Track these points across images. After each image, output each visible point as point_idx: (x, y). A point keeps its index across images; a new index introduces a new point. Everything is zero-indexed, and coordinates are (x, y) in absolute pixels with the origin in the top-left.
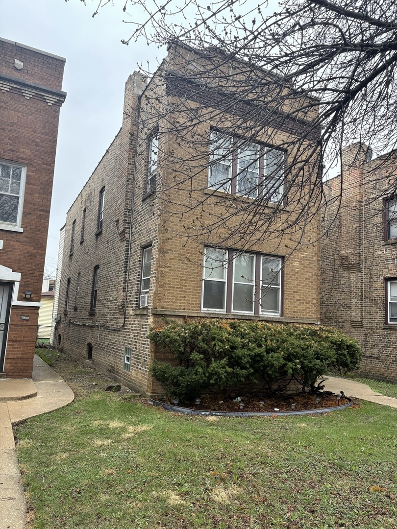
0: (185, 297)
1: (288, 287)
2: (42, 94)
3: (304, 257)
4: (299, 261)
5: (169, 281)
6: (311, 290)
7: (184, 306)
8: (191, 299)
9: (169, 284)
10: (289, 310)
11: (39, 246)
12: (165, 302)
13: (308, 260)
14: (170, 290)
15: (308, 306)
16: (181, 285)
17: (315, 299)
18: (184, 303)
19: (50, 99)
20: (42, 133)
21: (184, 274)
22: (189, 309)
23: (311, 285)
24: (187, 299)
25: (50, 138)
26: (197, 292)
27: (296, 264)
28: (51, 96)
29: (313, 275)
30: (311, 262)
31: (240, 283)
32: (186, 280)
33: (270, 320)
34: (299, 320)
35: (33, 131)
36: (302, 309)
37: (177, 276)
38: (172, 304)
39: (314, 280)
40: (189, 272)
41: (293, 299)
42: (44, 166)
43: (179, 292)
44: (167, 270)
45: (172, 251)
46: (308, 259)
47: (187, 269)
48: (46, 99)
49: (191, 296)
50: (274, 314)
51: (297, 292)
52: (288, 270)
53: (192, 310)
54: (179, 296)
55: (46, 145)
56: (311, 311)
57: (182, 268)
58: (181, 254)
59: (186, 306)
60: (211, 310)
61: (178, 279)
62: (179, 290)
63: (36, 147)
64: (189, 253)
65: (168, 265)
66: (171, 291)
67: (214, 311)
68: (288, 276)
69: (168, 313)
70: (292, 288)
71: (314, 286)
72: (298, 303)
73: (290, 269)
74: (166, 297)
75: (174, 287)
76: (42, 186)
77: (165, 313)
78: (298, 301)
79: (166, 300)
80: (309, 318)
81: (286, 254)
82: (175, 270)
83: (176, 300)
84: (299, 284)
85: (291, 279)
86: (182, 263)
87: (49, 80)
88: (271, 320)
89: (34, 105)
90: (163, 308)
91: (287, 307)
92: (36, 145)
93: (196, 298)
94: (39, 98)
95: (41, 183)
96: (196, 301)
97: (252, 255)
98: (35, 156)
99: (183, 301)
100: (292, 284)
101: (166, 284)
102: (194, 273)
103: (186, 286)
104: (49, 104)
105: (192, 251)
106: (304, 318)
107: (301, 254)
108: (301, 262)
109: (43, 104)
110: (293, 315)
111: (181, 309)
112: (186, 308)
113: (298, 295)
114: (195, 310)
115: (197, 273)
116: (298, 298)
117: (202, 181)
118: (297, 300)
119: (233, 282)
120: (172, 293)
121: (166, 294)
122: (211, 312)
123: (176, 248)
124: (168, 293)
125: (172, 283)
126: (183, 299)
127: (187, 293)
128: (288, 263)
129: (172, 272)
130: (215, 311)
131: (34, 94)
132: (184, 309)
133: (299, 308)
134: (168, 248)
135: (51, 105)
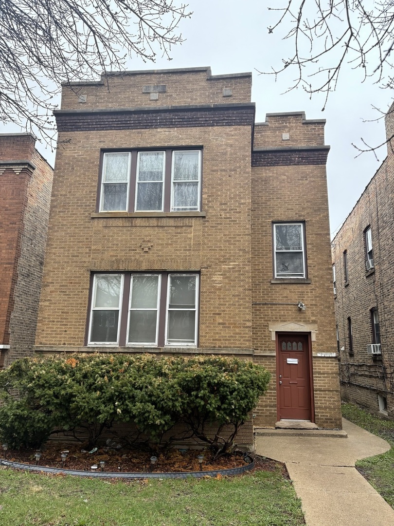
0: (66, 331)
1: (204, 309)
2: (11, 167)
3: (229, 268)
4: (222, 275)
5: (48, 315)
6: (242, 309)
7: (64, 341)
8: (72, 333)
9: (49, 318)
10: (207, 338)
11: (4, 295)
12: (43, 337)
13: (237, 271)
14: (49, 324)
15: (237, 330)
16: (61, 319)
17: (248, 321)
18: (65, 337)
19: (17, 169)
20: (11, 199)
21: (65, 306)
22: (70, 344)
23: (241, 302)
24: (68, 332)
25: (16, 201)
26: (79, 325)
27: (217, 278)
28: (17, 167)
29: (245, 290)
30: (242, 272)
31: (138, 309)
32: (68, 313)
33: (175, 352)
34: (223, 350)
35: (4, 199)
36: (227, 335)
37: (58, 309)
38: (51, 339)
39: (246, 296)
40: (71, 304)
41: (212, 324)
42: (11, 225)
43: (59, 326)
44: (47, 303)
45: (53, 283)
46: (237, 269)
47: (69, 301)
48: (14, 171)
49: (73, 329)
50: (186, 344)
51: (219, 314)
52: (206, 287)
53: (74, 344)
54: (59, 330)
55: (14, 207)
56: (242, 337)
57: (64, 300)
58: (63, 286)
59: (66, 341)
60: (100, 344)
61: (58, 312)
62: (59, 323)
63: (5, 212)
64: (72, 283)
65: (49, 298)
66: (50, 326)
67: (103, 344)
68: (205, 294)
69: (45, 349)
70: (212, 309)
71: (247, 305)
72: (221, 328)
73: (208, 286)
74: (45, 332)
75: (54, 321)
76: (8, 243)
77: (41, 349)
78: (221, 326)
79: (45, 335)
80: (240, 347)
81: (201, 268)
82: (55, 303)
83: (56, 334)
84: (222, 303)
85: (210, 298)
86: (64, 295)
87: (17, 155)
88: (177, 351)
89: (6, 178)
90: (41, 343)
91: (204, 334)
92: (5, 210)
93: (79, 331)
94: (9, 172)
95: (8, 241)
96: (79, 335)
97: (156, 275)
98: (5, 219)
99: (63, 336)
100: (212, 304)
101: (45, 318)
102: (77, 304)
103: (67, 319)
104: (17, 174)
105: (75, 280)
106: (230, 347)
107: (226, 265)
108: (225, 275)
109: (13, 175)
110: (212, 343)
111: (61, 345)
112: (66, 343)
113: (221, 318)
114: (77, 345)
115: (81, 304)
116: (221, 321)
117: (89, 206)
118: (219, 324)
119: (130, 309)
120: (51, 328)
121: (45, 329)
122: (100, 346)
123: (58, 280)
124: (47, 328)
125: (51, 317)
126: (64, 333)
127: (68, 327)
128: (205, 279)
129: (52, 305)
130: (105, 344)
131: (5, 170)
132: (64, 344)
133: (222, 334)
134: (48, 281)
135: (18, 174)
